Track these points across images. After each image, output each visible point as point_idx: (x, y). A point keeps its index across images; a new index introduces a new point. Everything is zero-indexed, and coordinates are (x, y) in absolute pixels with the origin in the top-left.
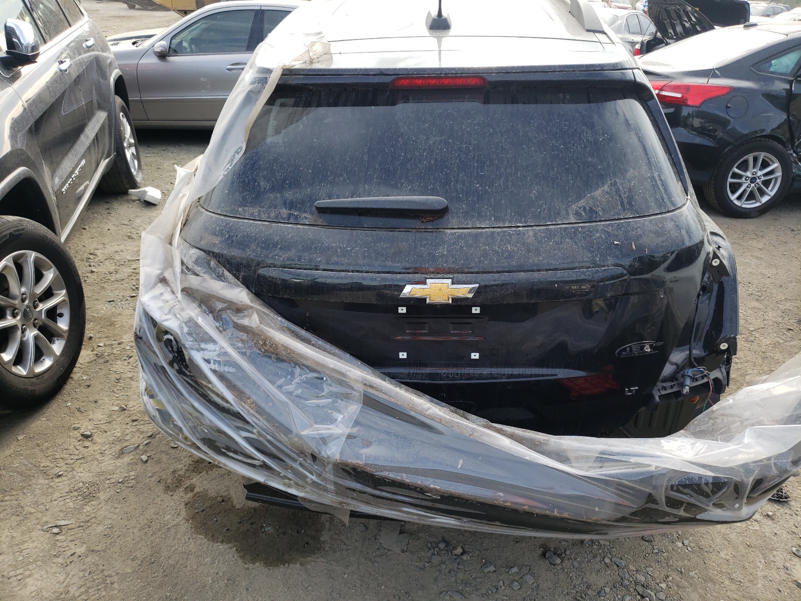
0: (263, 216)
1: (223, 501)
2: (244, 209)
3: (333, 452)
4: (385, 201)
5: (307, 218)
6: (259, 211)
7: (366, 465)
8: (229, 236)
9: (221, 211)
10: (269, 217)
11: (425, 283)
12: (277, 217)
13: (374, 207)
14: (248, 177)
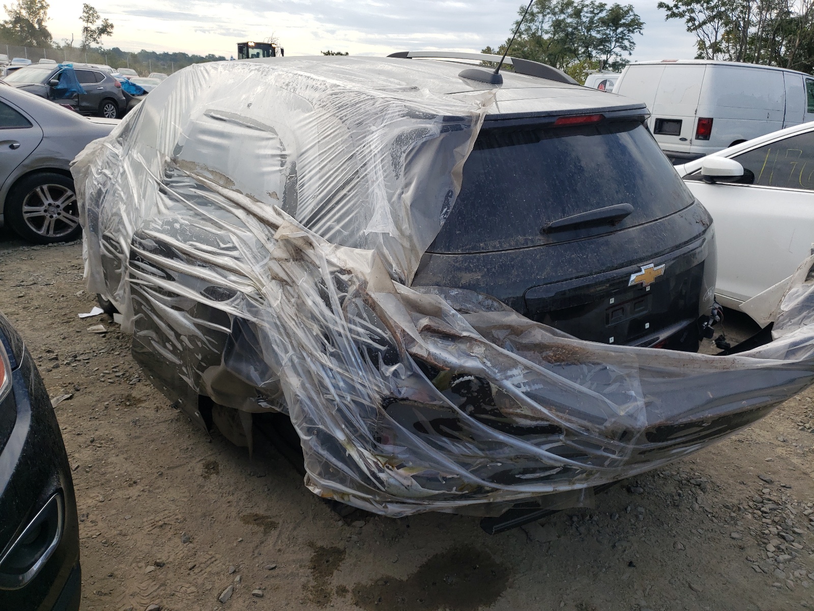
0: (505, 246)
1: (386, 582)
2: (485, 244)
3: (642, 422)
4: (600, 213)
5: (540, 240)
6: (500, 243)
7: (667, 420)
8: (488, 269)
9: (462, 250)
10: (510, 245)
11: (640, 270)
12: (517, 244)
13: (595, 218)
14: (474, 216)
